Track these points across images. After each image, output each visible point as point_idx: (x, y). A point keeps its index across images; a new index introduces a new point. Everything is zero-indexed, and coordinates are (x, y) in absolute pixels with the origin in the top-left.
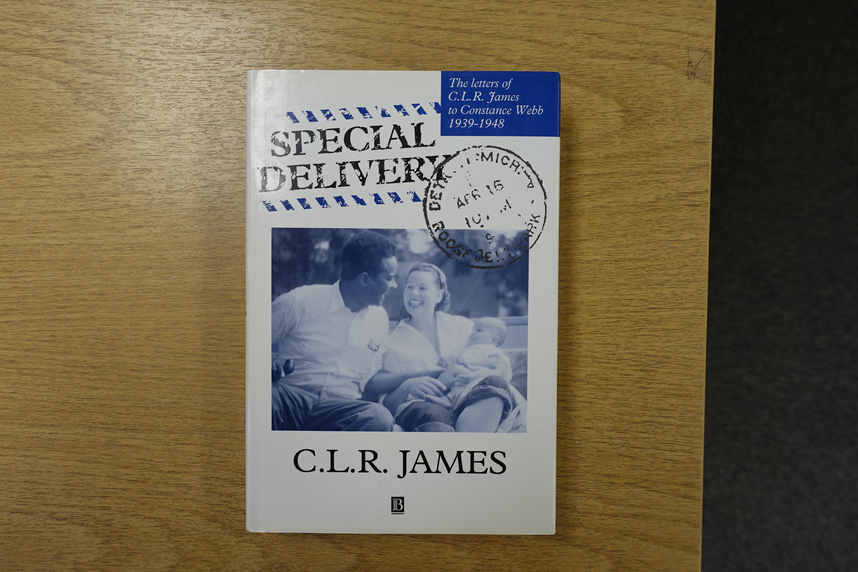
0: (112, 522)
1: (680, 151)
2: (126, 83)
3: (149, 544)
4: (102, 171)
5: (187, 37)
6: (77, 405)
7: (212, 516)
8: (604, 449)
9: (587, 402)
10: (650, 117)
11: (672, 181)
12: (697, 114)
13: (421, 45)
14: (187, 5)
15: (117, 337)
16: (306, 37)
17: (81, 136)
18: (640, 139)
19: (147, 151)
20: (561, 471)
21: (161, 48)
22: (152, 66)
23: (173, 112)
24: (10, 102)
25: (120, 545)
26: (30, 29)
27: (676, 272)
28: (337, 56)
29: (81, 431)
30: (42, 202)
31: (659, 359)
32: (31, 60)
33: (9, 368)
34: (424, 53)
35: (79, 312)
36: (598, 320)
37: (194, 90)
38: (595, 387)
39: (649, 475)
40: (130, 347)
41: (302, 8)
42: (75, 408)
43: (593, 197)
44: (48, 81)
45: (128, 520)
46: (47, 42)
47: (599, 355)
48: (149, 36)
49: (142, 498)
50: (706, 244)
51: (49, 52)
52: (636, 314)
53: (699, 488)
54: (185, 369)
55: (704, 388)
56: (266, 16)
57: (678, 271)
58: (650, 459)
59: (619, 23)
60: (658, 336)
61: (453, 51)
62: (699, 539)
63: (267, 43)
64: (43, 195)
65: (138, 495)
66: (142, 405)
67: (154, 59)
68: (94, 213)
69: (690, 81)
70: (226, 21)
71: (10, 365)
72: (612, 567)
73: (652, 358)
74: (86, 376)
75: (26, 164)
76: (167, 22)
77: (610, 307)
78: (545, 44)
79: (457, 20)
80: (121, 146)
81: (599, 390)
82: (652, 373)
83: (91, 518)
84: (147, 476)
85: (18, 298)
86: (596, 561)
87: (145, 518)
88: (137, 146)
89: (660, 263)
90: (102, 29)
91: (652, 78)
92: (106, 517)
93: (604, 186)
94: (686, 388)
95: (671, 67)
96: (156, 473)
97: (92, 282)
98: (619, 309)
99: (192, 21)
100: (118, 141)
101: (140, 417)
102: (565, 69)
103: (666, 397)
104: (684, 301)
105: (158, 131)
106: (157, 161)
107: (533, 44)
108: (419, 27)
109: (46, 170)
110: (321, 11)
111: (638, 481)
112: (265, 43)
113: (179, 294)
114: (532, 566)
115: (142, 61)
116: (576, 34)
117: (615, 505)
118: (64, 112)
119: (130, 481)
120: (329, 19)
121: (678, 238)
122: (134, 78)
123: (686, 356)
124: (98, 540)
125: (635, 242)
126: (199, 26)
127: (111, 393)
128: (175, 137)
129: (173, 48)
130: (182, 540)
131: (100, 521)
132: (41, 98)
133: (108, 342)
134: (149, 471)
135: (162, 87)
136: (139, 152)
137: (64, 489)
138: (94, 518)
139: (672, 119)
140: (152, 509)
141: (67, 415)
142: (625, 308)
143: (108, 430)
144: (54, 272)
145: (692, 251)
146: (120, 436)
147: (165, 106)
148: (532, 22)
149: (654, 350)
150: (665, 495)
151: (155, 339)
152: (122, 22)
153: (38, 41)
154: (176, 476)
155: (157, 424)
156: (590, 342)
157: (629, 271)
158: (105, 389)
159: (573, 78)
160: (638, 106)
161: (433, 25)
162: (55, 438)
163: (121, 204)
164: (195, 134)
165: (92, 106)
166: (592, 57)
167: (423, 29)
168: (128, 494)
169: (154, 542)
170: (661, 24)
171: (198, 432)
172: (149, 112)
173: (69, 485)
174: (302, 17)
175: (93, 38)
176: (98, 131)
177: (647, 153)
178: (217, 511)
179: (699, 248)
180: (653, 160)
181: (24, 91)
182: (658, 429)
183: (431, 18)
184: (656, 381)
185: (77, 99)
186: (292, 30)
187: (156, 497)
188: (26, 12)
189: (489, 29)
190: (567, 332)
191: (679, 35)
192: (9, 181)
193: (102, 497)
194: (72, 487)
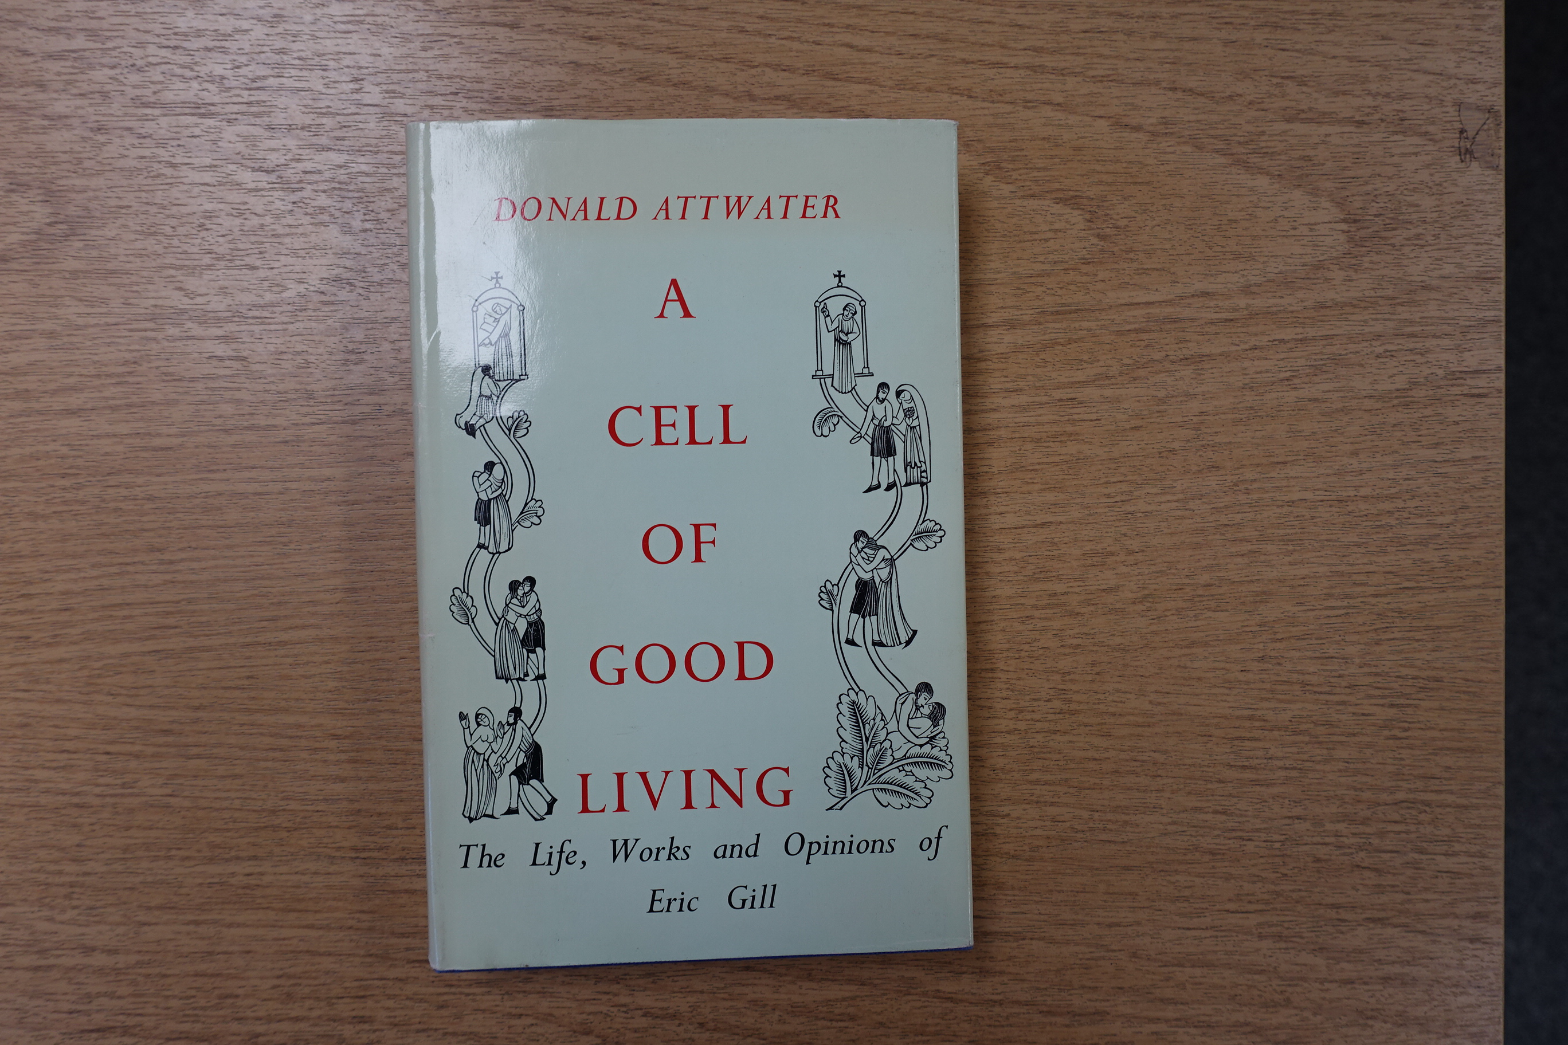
1: (1450, 295)
4: (348, 344)
5: (515, 80)
6: (302, 814)
7: (582, 1024)
8: (1327, 857)
9: (1294, 768)
10: (1394, 232)
11: (1438, 350)
13: (971, 97)
14: (515, 18)
15: (385, 676)
17: (304, 276)
18: (1378, 273)
20: (1250, 902)
21: (465, 101)
24: (154, 209)
26: (196, 63)
27: (1448, 519)
29: (312, 866)
30: (224, 409)
31: (1421, 683)
32: (196, 125)
33: (160, 746)
34: (977, 112)
35: (304, 627)
36: (1309, 613)
38: (1307, 739)
39: (1409, 901)
41: (743, 24)
42: (298, 820)
43: (1296, 381)
44: (233, 167)
45: (410, 1040)
46: (230, 88)
47: (1314, 679)
48: (440, 77)
51: (236, 108)
52: (1378, 599)
55: (1502, 736)
57: (1453, 517)
58: (1409, 872)
59: (1334, 57)
60: (1418, 640)
61: (1033, 107)
63: (677, 93)
64: (227, 395)
65: (431, 990)
69: (1463, 165)
70: (592, 48)
71: (162, 740)
73: (1410, 682)
74: (321, 755)
75: (193, 333)
76: (475, 50)
77: (1332, 587)
78: (1202, 94)
79: (1035, 49)
80: (386, 295)
81: (1316, 746)
82: (1410, 711)
85: (178, 602)
87: (445, 1034)
89: (1419, 504)
90: (344, 63)
91: (1396, 159)
92: (365, 1038)
93: (1315, 360)
94: (1472, 735)
95: (1430, 140)
98: (1348, 590)
100: (381, 284)
102: (1239, 143)
103: (1436, 754)
104: (1463, 574)
107: (1179, 95)
108: (965, 62)
109: (234, 346)
110: (778, 30)
111: (1390, 914)
116: (1257, 78)
117: (1348, 962)
118: (268, 228)
119: (414, 961)
120: (796, 45)
121: (1450, 456)
123: (1470, 676)
125: (1374, 464)
127: (372, 786)
132: (220, 201)
137: (279, 986)
139: (1434, 236)
140: (458, 1017)
141: (285, 834)
142: (1359, 589)
143: (368, 861)
144: (250, 549)
145: (1475, 479)
146: (393, 873)
148: (1176, 54)
149: (1412, 666)
150: (1437, 939)
152: (385, 51)
153: (212, 87)
156: (1297, 654)
157: (1364, 519)
158: (360, 779)
159: (1254, 159)
160: (1373, 211)
161: (993, 59)
162: (259, 882)
165: (325, 218)
166: (1288, 121)
167: (974, 66)
170: (1411, 60)
173: (289, 977)
175: (326, 81)
176: (338, 266)
177: (1394, 298)
178: (589, 1014)
179: (1488, 474)
180: (1403, 312)
181: (186, 187)
182: (1424, 814)
183: (989, 45)
184: (1418, 725)
185: (294, 203)
186: (723, 66)
187: (467, 990)
188: (188, 30)
189: (1098, 66)
190: (1255, 637)
191: (1443, 80)
192: (157, 368)
193: (357, 997)
194: (292, 982)
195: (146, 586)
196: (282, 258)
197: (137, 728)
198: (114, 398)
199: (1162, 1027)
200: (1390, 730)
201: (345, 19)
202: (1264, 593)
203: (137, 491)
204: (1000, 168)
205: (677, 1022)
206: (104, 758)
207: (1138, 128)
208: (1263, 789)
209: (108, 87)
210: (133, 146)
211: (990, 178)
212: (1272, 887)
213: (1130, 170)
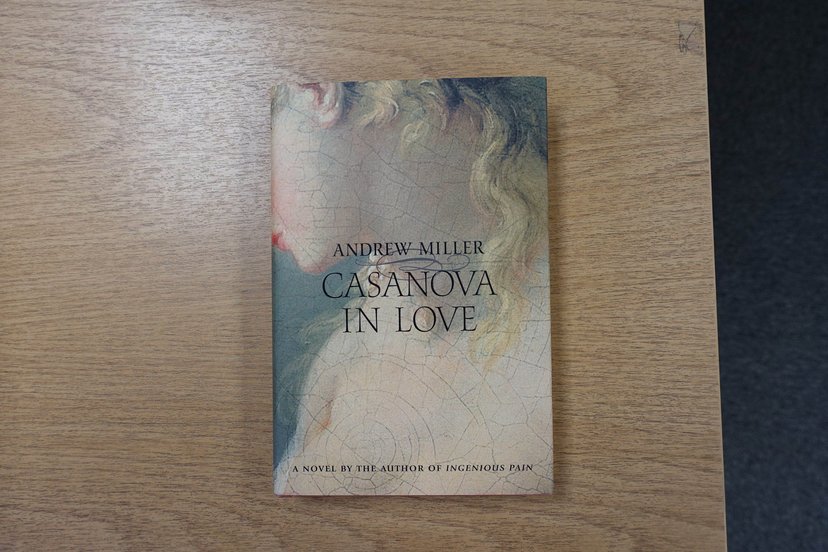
0: (132, 517)
1: (677, 122)
2: (134, 88)
3: (169, 538)
4: (114, 173)
5: (191, 41)
6: (95, 401)
7: (230, 507)
8: (620, 424)
9: (599, 377)
10: (644, 91)
11: (671, 152)
12: (692, 85)
13: (416, 35)
14: (190, 11)
15: (133, 333)
16: (305, 34)
17: (93, 140)
18: (636, 113)
19: (156, 151)
20: (577, 448)
21: (167, 52)
22: (159, 71)
23: (180, 113)
24: (26, 112)
25: (140, 540)
26: (44, 43)
27: (681, 242)
28: (335, 51)
29: (100, 427)
30: (58, 205)
31: (670, 330)
32: (45, 72)
34: (419, 42)
35: (95, 310)
36: (605, 294)
37: (199, 91)
38: (606, 361)
39: (668, 448)
40: (145, 342)
41: (300, 7)
42: (93, 404)
43: (593, 172)
44: (61, 90)
45: (147, 514)
46: (59, 53)
47: (609, 329)
48: (155, 42)
49: (161, 491)
50: (709, 212)
51: (61, 63)
52: (643, 286)
53: (720, 460)
54: (199, 361)
56: (265, 17)
57: (683, 241)
58: (667, 433)
60: (667, 307)
61: (448, 38)
62: (723, 513)
63: (268, 42)
64: (59, 199)
65: (157, 489)
66: (158, 399)
67: (160, 63)
68: (108, 213)
69: (682, 53)
70: (227, 23)
71: (30, 365)
72: (635, 546)
73: (663, 330)
74: (104, 372)
75: (43, 170)
76: (172, 28)
77: (617, 280)
78: (537, 26)
80: (131, 148)
81: (611, 364)
82: (663, 345)
83: (112, 514)
84: (165, 470)
85: (37, 299)
86: (619, 540)
87: (164, 511)
88: (146, 147)
89: (665, 234)
90: (111, 38)
91: (644, 53)
92: (126, 512)
93: (603, 160)
94: (699, 358)
95: (663, 41)
96: (173, 466)
97: (107, 281)
98: (625, 281)
99: (195, 26)
100: (129, 143)
101: (157, 411)
102: (558, 49)
103: (679, 369)
104: (691, 271)
105: (166, 131)
106: (166, 161)
107: (525, 27)
108: (413, 18)
109: (62, 175)
110: (318, 8)
111: (657, 455)
112: (266, 42)
113: (191, 287)
114: (553, 547)
115: (150, 66)
116: (566, 16)
117: (634, 481)
118: (77, 119)
119: (148, 475)
120: (327, 15)
121: (680, 208)
122: (142, 83)
123: (697, 326)
124: (119, 536)
125: (638, 214)
126: (202, 30)
127: (127, 388)
128: (182, 136)
129: (178, 53)
130: (201, 532)
131: (120, 516)
132: (55, 107)
133: (123, 338)
134: (167, 464)
135: (169, 90)
136: (149, 152)
137: (85, 486)
138: (115, 513)
139: (667, 92)
140: (170, 503)
141: (86, 411)
142: (632, 280)
143: (126, 425)
144: (70, 272)
145: (695, 220)
146: (138, 431)
147: (172, 108)
148: (522, 6)
149: (663, 321)
150: (685, 469)
151: (170, 333)
152: (130, 31)
153: (51, 53)
154: (193, 468)
155: (173, 417)
156: (599, 316)
157: (634, 243)
158: (122, 384)
159: (566, 57)
160: (632, 81)
161: (426, 15)
162: (75, 435)
163: (133, 203)
164: (201, 132)
165: (103, 112)
166: (584, 37)
167: (417, 19)
168: (147, 488)
169: (173, 536)
171: (214, 423)
172: (158, 114)
173: (90, 481)
174: (300, 15)
175: (103, 47)
177: (645, 126)
178: (234, 502)
179: (703, 217)
180: (652, 133)
181: (38, 101)
182: (673, 401)
183: (424, 9)
184: (668, 353)
185: (88, 106)
186: (291, 28)
187: (174, 490)
188: (40, 28)
189: (481, 15)
190: (575, 307)
191: (669, 10)
192: (27, 187)
193: (122, 492)
194: (92, 484)
195: (22, 291)
196: (82, 132)
197: (19, 360)
198: (7, 202)
199: (531, 515)
200: (652, 356)
201: (112, 17)
202: (579, 283)
203: (18, 246)
204: (431, 70)
205: (278, 507)
206: (4, 374)
207: (503, 46)
208: (583, 388)
209: (5, 57)
210: (16, 83)
211: (426, 75)
212: (590, 440)
213: (500, 67)
